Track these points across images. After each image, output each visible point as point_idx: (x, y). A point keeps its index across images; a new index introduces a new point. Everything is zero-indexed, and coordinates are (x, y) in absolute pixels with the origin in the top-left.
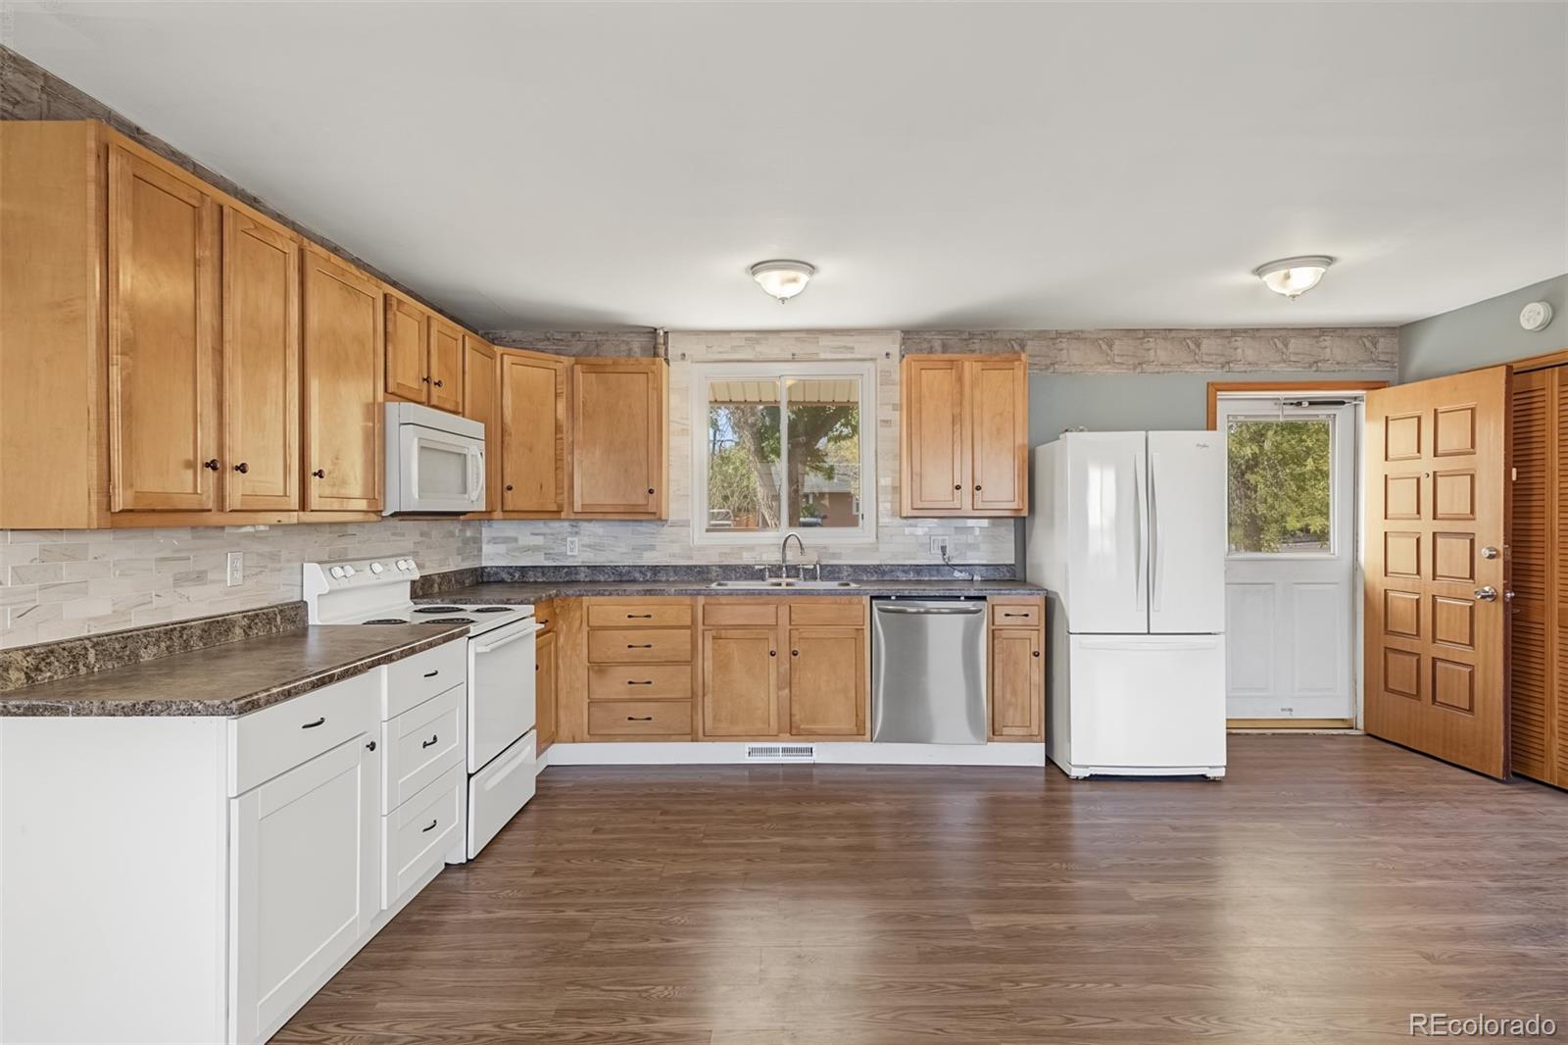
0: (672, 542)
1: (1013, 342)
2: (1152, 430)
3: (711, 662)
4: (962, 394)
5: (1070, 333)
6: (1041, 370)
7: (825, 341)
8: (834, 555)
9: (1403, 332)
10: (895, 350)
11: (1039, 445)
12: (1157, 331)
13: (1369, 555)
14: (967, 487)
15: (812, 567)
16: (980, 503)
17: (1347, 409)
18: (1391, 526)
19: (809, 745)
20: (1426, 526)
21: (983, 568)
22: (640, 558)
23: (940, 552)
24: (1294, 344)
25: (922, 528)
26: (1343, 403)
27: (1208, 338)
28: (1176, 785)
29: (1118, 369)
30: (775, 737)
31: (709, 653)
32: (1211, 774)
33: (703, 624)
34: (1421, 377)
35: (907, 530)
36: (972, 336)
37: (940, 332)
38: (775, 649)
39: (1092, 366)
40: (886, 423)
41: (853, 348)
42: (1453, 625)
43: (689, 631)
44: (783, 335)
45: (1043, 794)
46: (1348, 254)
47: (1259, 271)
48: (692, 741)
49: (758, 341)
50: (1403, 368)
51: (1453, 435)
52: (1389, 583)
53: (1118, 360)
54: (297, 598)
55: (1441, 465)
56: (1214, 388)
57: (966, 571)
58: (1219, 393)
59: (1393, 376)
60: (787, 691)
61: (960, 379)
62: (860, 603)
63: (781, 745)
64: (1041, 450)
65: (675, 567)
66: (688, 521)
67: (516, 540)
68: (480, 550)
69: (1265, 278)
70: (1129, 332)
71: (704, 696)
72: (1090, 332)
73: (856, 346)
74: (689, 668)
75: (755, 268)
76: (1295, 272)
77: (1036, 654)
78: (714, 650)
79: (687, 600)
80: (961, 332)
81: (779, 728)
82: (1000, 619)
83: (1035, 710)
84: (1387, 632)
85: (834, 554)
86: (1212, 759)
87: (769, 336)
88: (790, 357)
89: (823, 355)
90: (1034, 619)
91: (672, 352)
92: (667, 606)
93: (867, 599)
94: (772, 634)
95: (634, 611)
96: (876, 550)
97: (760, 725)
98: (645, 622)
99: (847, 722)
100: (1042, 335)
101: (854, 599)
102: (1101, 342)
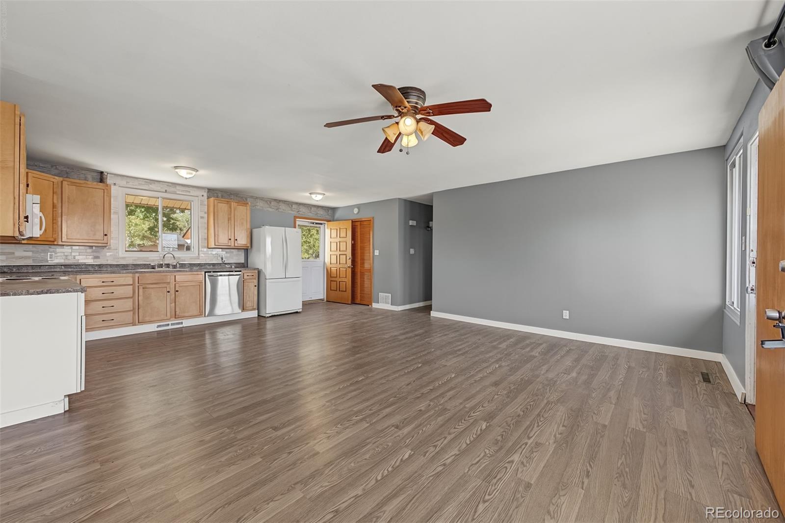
1: (245, 198)
3: (142, 297)
4: (231, 211)
5: (260, 198)
7: (178, 187)
9: (334, 209)
10: (205, 194)
11: (255, 228)
12: (283, 201)
13: (327, 260)
14: (233, 240)
15: (175, 264)
16: (236, 244)
17: (323, 225)
18: (332, 253)
19: (182, 321)
20: (338, 253)
21: (235, 263)
23: (221, 259)
24: (313, 209)
25: (215, 252)
27: (294, 205)
28: (290, 315)
29: (273, 209)
30: (169, 320)
32: (299, 311)
33: (138, 283)
34: (336, 221)
35: (210, 252)
36: (231, 194)
37: (222, 192)
38: (169, 290)
39: (266, 208)
40: (202, 217)
42: (343, 274)
43: (132, 286)
44: (161, 183)
45: (257, 328)
46: (327, 194)
47: (310, 194)
48: (133, 325)
49: (151, 184)
50: (334, 217)
51: (343, 234)
52: (331, 266)
53: (272, 207)
55: (341, 240)
56: (296, 217)
57: (230, 265)
58: (297, 219)
59: (332, 219)
60: (174, 304)
61: (230, 207)
62: (201, 274)
63: (170, 323)
64: (255, 231)
66: (117, 248)
69: (312, 195)
70: (275, 200)
71: (138, 309)
72: (265, 198)
73: (191, 191)
74: (132, 300)
75: (176, 167)
76: (318, 195)
77: (255, 286)
78: (143, 292)
79: (131, 275)
80: (227, 192)
82: (246, 277)
83: (255, 302)
84: (331, 277)
85: (182, 260)
86: (298, 307)
87: (156, 182)
88: (165, 191)
89: (178, 193)
90: (254, 277)
91: (109, 182)
92: (121, 278)
93: (203, 273)
94: (168, 285)
95: (105, 280)
96: (199, 258)
97: (162, 316)
98: (111, 284)
99: (196, 312)
100: (252, 197)
101: (199, 273)
102: (268, 202)
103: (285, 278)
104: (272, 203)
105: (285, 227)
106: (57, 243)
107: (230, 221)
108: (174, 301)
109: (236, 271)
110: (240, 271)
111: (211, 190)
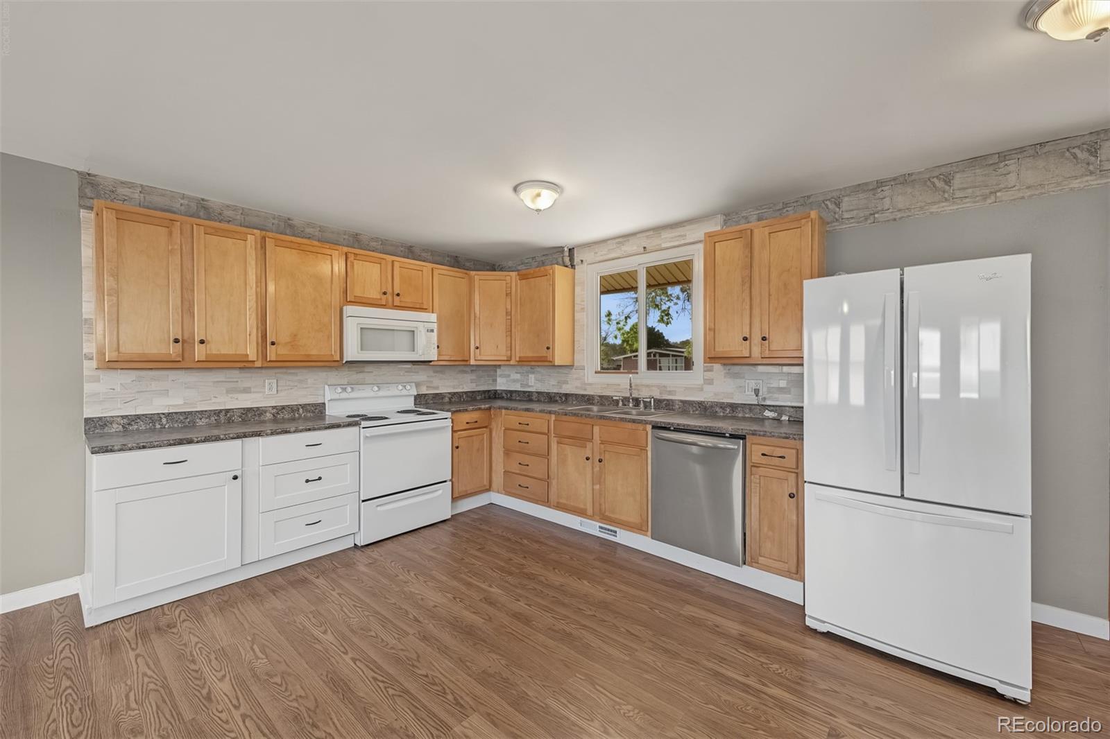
0: (576, 379)
1: (828, 202)
3: (556, 458)
4: (750, 257)
5: (895, 179)
6: (858, 222)
8: (670, 393)
14: (756, 338)
16: (767, 351)
19: (615, 528)
21: (792, 410)
22: (561, 388)
23: (753, 393)
29: (958, 204)
31: (556, 453)
33: (554, 432)
39: (921, 208)
41: (684, 236)
44: (638, 236)
49: (622, 243)
53: (958, 194)
54: (320, 401)
57: (775, 411)
61: (750, 245)
62: (645, 430)
65: (576, 394)
66: (584, 367)
67: (509, 376)
68: (495, 381)
70: (978, 160)
72: (919, 173)
78: (558, 450)
81: (594, 511)
85: (670, 391)
87: (630, 238)
88: (643, 250)
90: (790, 462)
91: (577, 260)
92: (538, 419)
93: (649, 427)
94: (589, 445)
95: (522, 420)
96: (702, 390)
97: (582, 506)
98: (527, 428)
99: (634, 518)
100: (859, 188)
101: (641, 427)
102: (935, 180)
103: (902, 496)
105: (902, 267)
106: (512, 363)
107: (747, 285)
108: (598, 479)
109: (733, 436)
110: (743, 438)
111: (730, 214)
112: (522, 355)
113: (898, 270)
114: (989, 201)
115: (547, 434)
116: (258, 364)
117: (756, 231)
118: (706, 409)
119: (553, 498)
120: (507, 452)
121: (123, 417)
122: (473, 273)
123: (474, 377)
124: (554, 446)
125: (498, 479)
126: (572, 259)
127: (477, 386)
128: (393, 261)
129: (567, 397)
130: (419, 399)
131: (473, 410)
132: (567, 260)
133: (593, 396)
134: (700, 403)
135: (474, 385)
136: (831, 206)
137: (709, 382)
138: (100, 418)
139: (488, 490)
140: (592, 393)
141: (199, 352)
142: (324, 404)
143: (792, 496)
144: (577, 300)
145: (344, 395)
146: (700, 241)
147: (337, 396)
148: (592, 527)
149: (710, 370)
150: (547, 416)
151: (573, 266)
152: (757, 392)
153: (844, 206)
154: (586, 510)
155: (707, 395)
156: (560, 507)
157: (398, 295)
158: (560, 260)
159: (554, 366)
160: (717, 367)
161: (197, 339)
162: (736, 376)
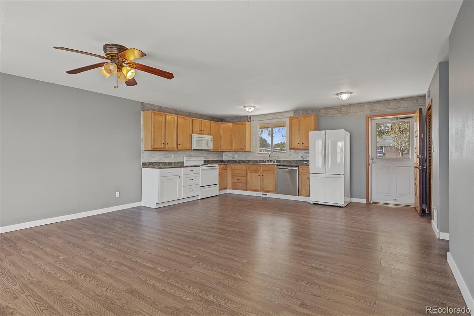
0: (252, 155)
2: (327, 130)
3: (250, 177)
4: (300, 124)
5: (331, 108)
6: (324, 116)
7: (278, 115)
8: (280, 158)
10: (292, 115)
12: (353, 104)
14: (301, 144)
15: (274, 160)
16: (303, 147)
17: (412, 119)
19: (266, 194)
22: (246, 158)
24: (392, 103)
26: (410, 118)
27: (366, 105)
29: (341, 115)
30: (260, 191)
31: (249, 175)
36: (308, 110)
37: (302, 110)
38: (259, 175)
39: (336, 115)
41: (284, 116)
44: (271, 114)
48: (246, 190)
49: (266, 116)
53: (342, 112)
54: (183, 161)
56: (368, 117)
57: (306, 161)
58: (370, 118)
60: (262, 183)
61: (300, 121)
62: (275, 166)
65: (252, 160)
66: (254, 152)
67: (228, 155)
68: (223, 157)
70: (345, 106)
71: (248, 182)
72: (335, 107)
74: (246, 177)
78: (250, 174)
80: (306, 110)
81: (261, 189)
82: (301, 170)
83: (308, 190)
87: (268, 115)
88: (272, 118)
89: (278, 118)
90: (307, 171)
91: (252, 120)
92: (243, 166)
93: (276, 166)
94: (259, 172)
95: (238, 167)
96: (288, 157)
97: (257, 189)
98: (240, 169)
99: (272, 190)
100: (324, 108)
101: (274, 166)
102: (338, 109)
103: (326, 174)
104: (342, 109)
105: (326, 130)
106: (231, 151)
107: (299, 131)
108: (262, 181)
109: (296, 166)
110: (298, 166)
111: (295, 111)
112: (235, 148)
113: (325, 131)
114: (348, 114)
115: (247, 170)
116: (176, 150)
117: (301, 118)
118: (289, 162)
119: (248, 188)
120: (233, 176)
121: (148, 163)
122: (220, 123)
123: (217, 155)
124: (249, 173)
125: (230, 185)
126: (250, 119)
127: (218, 158)
128: (202, 121)
129: (249, 161)
130: (205, 161)
131: (223, 164)
132: (249, 120)
133: (257, 160)
134: (288, 161)
135: (217, 158)
136: (318, 112)
137: (290, 155)
138: (145, 163)
139: (226, 189)
140: (257, 159)
141: (167, 147)
142: (184, 162)
143: (308, 178)
144: (252, 132)
145: (189, 159)
146: (288, 118)
147: (188, 160)
148: (260, 194)
149: (291, 152)
150: (246, 165)
151: (251, 121)
152: (302, 157)
153: (321, 112)
154: (258, 190)
155: (290, 158)
156: (251, 190)
157: (203, 130)
158: (246, 119)
159: (246, 151)
160: (292, 151)
161: (166, 143)
162: (297, 153)
